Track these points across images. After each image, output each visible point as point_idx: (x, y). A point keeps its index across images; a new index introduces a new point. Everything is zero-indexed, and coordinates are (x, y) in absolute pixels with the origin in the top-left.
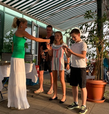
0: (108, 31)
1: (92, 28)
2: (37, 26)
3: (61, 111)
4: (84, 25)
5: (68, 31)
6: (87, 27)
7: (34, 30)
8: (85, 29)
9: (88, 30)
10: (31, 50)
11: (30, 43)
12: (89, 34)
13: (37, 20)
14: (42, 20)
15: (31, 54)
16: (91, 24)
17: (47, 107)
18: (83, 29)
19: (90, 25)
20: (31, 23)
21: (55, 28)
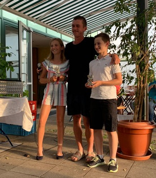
1: (127, 30)
2: (29, 31)
3: (75, 177)
6: (118, 27)
7: (23, 39)
8: (116, 32)
9: (120, 33)
10: (19, 75)
11: (18, 63)
12: (122, 41)
13: (27, 19)
14: (36, 19)
15: (20, 81)
16: (127, 23)
17: (51, 171)
18: (110, 32)
19: (125, 24)
20: (17, 25)
21: (61, 33)
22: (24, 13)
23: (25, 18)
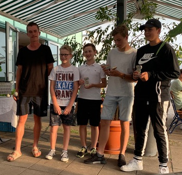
0: (134, 41)
1: (108, 35)
2: (15, 31)
3: (58, 168)
4: (96, 31)
5: (70, 40)
6: (100, 34)
7: (10, 36)
8: (98, 39)
9: (101, 39)
12: (103, 45)
13: (14, 20)
14: (23, 20)
15: (7, 81)
16: (107, 29)
18: (93, 37)
19: (105, 30)
20: (5, 26)
21: (47, 33)
22: (12, 14)
23: (12, 19)
